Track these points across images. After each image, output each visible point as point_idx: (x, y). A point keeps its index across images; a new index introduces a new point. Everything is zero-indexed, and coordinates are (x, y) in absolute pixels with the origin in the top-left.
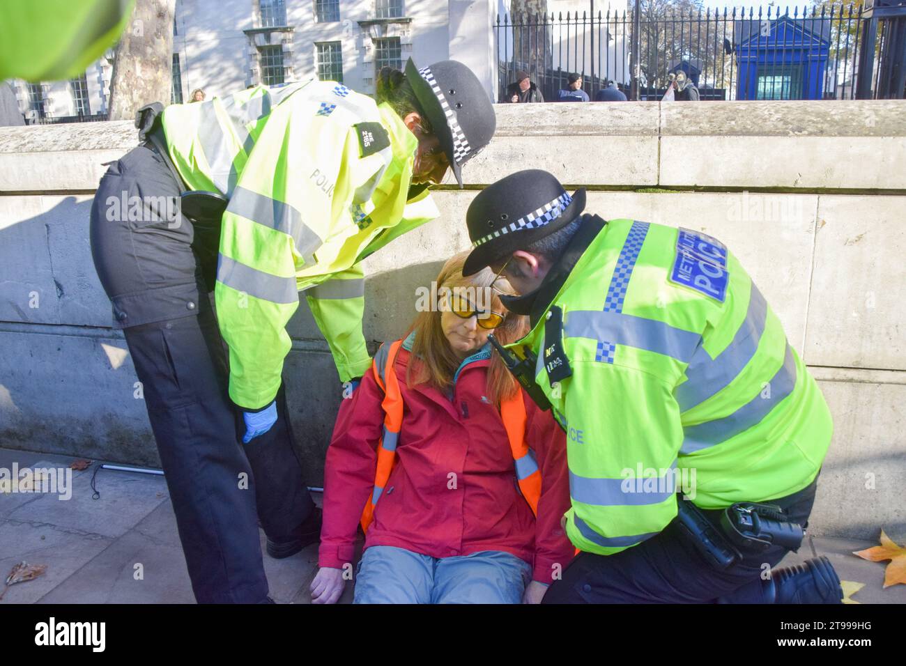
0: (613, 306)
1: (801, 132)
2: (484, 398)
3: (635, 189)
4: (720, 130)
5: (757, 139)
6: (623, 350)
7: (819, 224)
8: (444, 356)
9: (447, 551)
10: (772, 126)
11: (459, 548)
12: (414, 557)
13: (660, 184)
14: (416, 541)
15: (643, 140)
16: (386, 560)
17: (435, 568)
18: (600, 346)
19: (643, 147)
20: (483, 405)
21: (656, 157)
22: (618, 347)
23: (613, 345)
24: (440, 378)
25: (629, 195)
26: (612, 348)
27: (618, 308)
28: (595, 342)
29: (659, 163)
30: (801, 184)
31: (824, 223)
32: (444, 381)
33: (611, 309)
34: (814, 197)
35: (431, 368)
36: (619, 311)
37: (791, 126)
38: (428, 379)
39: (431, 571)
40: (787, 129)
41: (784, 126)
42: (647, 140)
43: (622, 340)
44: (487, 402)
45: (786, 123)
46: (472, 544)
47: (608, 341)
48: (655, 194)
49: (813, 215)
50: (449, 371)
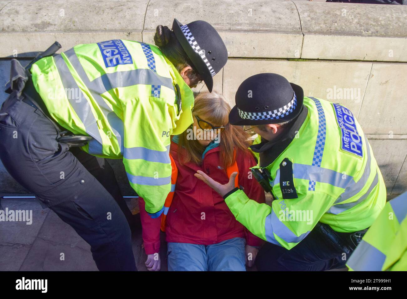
0: (317, 163)
1: (368, 32)
2: (219, 167)
3: (288, 59)
4: (331, 29)
5: (350, 38)
6: (319, 184)
7: (371, 76)
8: (195, 146)
9: (211, 242)
10: (354, 28)
11: (216, 240)
12: (196, 247)
13: (301, 58)
14: (197, 239)
15: (295, 36)
16: (185, 252)
17: (206, 250)
18: (310, 183)
19: (295, 40)
20: (218, 170)
21: (301, 45)
22: (317, 183)
23: (315, 182)
24: (196, 158)
25: (286, 62)
26: (315, 184)
27: (319, 164)
28: (308, 181)
29: (302, 48)
30: (366, 59)
31: (373, 75)
32: (199, 160)
33: (315, 165)
34: (371, 64)
35: (191, 154)
36: (319, 166)
37: (363, 28)
38: (190, 159)
39: (205, 252)
40: (361, 29)
41: (360, 28)
42: (298, 36)
43: (319, 180)
44: (220, 169)
45: (361, 26)
46: (222, 237)
47: (313, 180)
48: (298, 62)
49: (369, 72)
50: (200, 154)
